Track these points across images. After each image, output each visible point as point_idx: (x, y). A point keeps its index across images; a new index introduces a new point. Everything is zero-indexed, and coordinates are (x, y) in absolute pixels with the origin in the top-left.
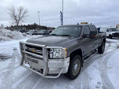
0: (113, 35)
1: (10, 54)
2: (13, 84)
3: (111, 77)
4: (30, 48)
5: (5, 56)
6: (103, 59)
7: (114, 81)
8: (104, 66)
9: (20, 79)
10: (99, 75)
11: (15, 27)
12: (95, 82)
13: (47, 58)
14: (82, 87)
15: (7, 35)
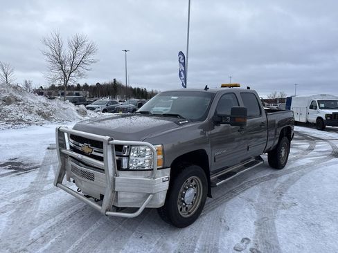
0: (329, 118)
1: (37, 160)
2: (33, 228)
3: (283, 227)
4: (80, 145)
5: (25, 162)
6: (278, 184)
7: (286, 238)
8: (274, 200)
9: (51, 218)
10: (252, 223)
11: (60, 88)
12: (235, 236)
13: (115, 167)
14: (198, 246)
15: (36, 111)
